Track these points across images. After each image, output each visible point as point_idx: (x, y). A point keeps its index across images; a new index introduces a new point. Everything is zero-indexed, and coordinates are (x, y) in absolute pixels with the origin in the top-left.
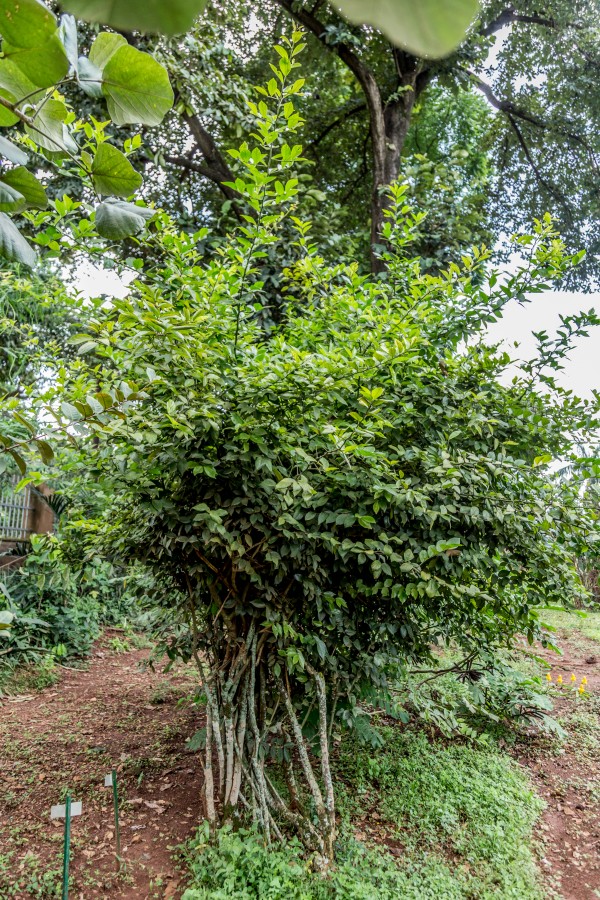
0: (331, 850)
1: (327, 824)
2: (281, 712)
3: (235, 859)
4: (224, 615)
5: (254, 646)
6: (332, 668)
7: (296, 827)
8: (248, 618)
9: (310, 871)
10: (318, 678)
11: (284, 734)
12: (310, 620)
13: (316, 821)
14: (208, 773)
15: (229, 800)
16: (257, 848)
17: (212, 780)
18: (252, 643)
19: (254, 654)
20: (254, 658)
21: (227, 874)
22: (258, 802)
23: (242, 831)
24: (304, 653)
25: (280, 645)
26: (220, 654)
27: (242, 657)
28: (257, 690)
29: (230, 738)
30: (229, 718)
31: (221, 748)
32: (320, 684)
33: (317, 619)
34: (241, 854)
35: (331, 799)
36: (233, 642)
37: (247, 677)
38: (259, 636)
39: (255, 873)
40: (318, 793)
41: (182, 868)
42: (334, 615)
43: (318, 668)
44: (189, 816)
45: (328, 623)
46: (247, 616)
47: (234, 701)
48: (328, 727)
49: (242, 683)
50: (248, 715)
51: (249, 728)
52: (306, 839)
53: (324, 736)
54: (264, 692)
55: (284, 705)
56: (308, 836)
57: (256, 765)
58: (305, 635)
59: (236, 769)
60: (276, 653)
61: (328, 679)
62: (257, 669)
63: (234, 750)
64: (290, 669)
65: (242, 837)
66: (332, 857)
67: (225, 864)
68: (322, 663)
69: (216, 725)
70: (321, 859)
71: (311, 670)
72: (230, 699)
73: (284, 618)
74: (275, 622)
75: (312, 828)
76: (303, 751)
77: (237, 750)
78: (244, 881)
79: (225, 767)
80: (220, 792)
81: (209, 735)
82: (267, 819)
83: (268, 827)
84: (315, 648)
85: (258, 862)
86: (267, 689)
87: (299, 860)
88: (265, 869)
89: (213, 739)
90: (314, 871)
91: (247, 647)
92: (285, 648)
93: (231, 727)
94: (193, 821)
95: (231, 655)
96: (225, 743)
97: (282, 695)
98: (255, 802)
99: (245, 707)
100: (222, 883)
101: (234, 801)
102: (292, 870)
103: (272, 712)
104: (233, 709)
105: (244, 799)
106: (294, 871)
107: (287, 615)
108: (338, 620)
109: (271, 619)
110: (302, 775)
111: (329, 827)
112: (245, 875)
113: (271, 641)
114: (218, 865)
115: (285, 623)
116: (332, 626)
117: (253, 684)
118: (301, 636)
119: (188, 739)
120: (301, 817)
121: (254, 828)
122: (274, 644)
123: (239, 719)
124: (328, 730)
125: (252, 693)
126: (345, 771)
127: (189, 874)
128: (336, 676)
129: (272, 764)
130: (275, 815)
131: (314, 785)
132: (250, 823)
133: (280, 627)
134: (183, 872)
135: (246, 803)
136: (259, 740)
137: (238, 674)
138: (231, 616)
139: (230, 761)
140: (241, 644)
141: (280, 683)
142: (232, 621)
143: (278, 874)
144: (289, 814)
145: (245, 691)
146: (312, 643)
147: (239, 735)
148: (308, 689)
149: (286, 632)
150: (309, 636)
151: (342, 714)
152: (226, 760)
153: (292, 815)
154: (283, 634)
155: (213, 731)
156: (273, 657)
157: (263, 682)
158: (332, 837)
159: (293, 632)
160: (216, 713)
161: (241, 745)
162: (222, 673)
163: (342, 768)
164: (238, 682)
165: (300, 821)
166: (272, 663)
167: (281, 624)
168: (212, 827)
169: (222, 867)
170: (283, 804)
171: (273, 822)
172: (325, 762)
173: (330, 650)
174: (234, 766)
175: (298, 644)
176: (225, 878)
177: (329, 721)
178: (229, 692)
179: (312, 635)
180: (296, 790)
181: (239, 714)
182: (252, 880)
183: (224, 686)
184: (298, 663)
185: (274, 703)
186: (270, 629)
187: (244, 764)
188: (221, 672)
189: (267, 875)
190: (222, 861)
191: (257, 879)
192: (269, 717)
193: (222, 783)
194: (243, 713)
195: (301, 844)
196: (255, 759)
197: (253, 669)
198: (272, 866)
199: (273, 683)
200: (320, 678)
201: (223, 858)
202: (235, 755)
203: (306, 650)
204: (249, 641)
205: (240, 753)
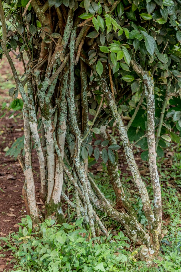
0: (157, 243)
1: (154, 220)
2: (105, 115)
3: (59, 247)
4: (35, 6)
5: (72, 43)
6: (162, 67)
7: (122, 224)
8: (64, 9)
9: (135, 260)
10: (145, 77)
11: (109, 138)
12: (137, 13)
13: (143, 221)
14: (28, 173)
15: (51, 199)
16: (81, 239)
17: (32, 180)
18: (70, 39)
19: (72, 51)
20: (72, 55)
21: (51, 258)
22: (82, 201)
23: (66, 225)
24: (130, 49)
25: (102, 41)
26: (35, 54)
27: (59, 54)
28: (78, 91)
29: (50, 138)
30: (48, 119)
31: (40, 149)
32: (149, 83)
33: (145, 11)
34: (66, 244)
35: (159, 197)
36: (48, 38)
37: (66, 76)
38: (79, 31)
39: (80, 260)
40: (145, 191)
41: (7, 256)
42: (166, 7)
43: (147, 68)
44: (11, 215)
45: (159, 15)
46: (62, 7)
47: (53, 103)
48: (156, 128)
49: (59, 83)
50: (68, 117)
51: (70, 131)
52: (132, 235)
53: (153, 137)
54: (85, 94)
55: (108, 107)
56: (134, 232)
57: (78, 165)
58: (131, 29)
59: (57, 170)
60: (98, 51)
61: (157, 78)
62: (77, 67)
63: (55, 152)
64: (114, 67)
65: (66, 231)
66: (158, 248)
67: (49, 251)
68: (151, 61)
69: (34, 126)
70: (146, 250)
71: (138, 69)
72: (48, 100)
73: (107, 10)
74: (96, 14)
75: (139, 226)
76: (129, 152)
77: (58, 152)
78: (68, 265)
79: (46, 168)
80: (42, 191)
81: (26, 136)
82: (91, 215)
83: (92, 222)
84: (142, 43)
85: (82, 251)
86: (88, 89)
87: (124, 251)
88: (90, 257)
89: (31, 140)
90: (139, 260)
91: (64, 43)
92: (107, 43)
93: (51, 128)
94: (16, 219)
95: (46, 54)
96: (45, 145)
97: (106, 96)
98: (79, 202)
99: (64, 109)
100: (47, 266)
101: (57, 199)
102: (117, 258)
103: (96, 114)
104: (51, 111)
105: (67, 198)
106: (118, 259)
107: (110, 6)
108: (171, 12)
109: (91, 11)
110: (130, 182)
111: (155, 222)
112: (70, 261)
113: (93, 36)
114: (42, 252)
115: (107, 16)
116: (163, 20)
117: (72, 84)
118: (127, 31)
119: (6, 149)
120: (127, 216)
121: (78, 223)
122: (95, 40)
123: (58, 121)
124: (156, 132)
125: (72, 93)
126: (177, 179)
127: (14, 261)
128: (167, 75)
129: (98, 172)
130: (100, 212)
131: (140, 183)
132: (74, 219)
133: (101, 20)
134: (8, 259)
135: (69, 202)
136: (80, 141)
137: (56, 74)
138: (45, 8)
139: (51, 163)
140: (56, 39)
141: (103, 83)
142: (46, 13)
143: (103, 260)
144: (116, 212)
145: (64, 92)
146: (139, 38)
147: (59, 136)
148: (135, 88)
149: (108, 26)
150: (136, 31)
151: (173, 115)
152: (46, 162)
153: (118, 213)
154: (106, 28)
155: (31, 133)
156: (94, 55)
157: (85, 83)
158: (158, 231)
159: (117, 26)
160: (33, 114)
161: (62, 147)
162: (37, 72)
163: (175, 177)
164: (55, 82)
165: (126, 220)
166: (93, 61)
167: (103, 17)
168: (35, 222)
169: (46, 253)
170: (109, 204)
171: (98, 219)
172: (152, 162)
173: (160, 47)
174: (55, 167)
175: (124, 40)
176: (49, 262)
177: (157, 123)
178: (46, 93)
179: (139, 30)
180: (122, 192)
181: (59, 116)
182: (77, 265)
183: (41, 86)
184: (123, 60)
185: (97, 106)
186: (91, 22)
187: (66, 164)
188: (36, 70)
189: (91, 261)
190: (46, 248)
191: (81, 264)
192: (91, 119)
193: (43, 183)
194: (63, 115)
195: (127, 238)
196: (77, 160)
197: (72, 68)
198: (97, 254)
199: (95, 84)
200: (148, 77)
201: (47, 246)
202: (56, 157)
203: (132, 47)
204: (66, 37)
205: (62, 154)
